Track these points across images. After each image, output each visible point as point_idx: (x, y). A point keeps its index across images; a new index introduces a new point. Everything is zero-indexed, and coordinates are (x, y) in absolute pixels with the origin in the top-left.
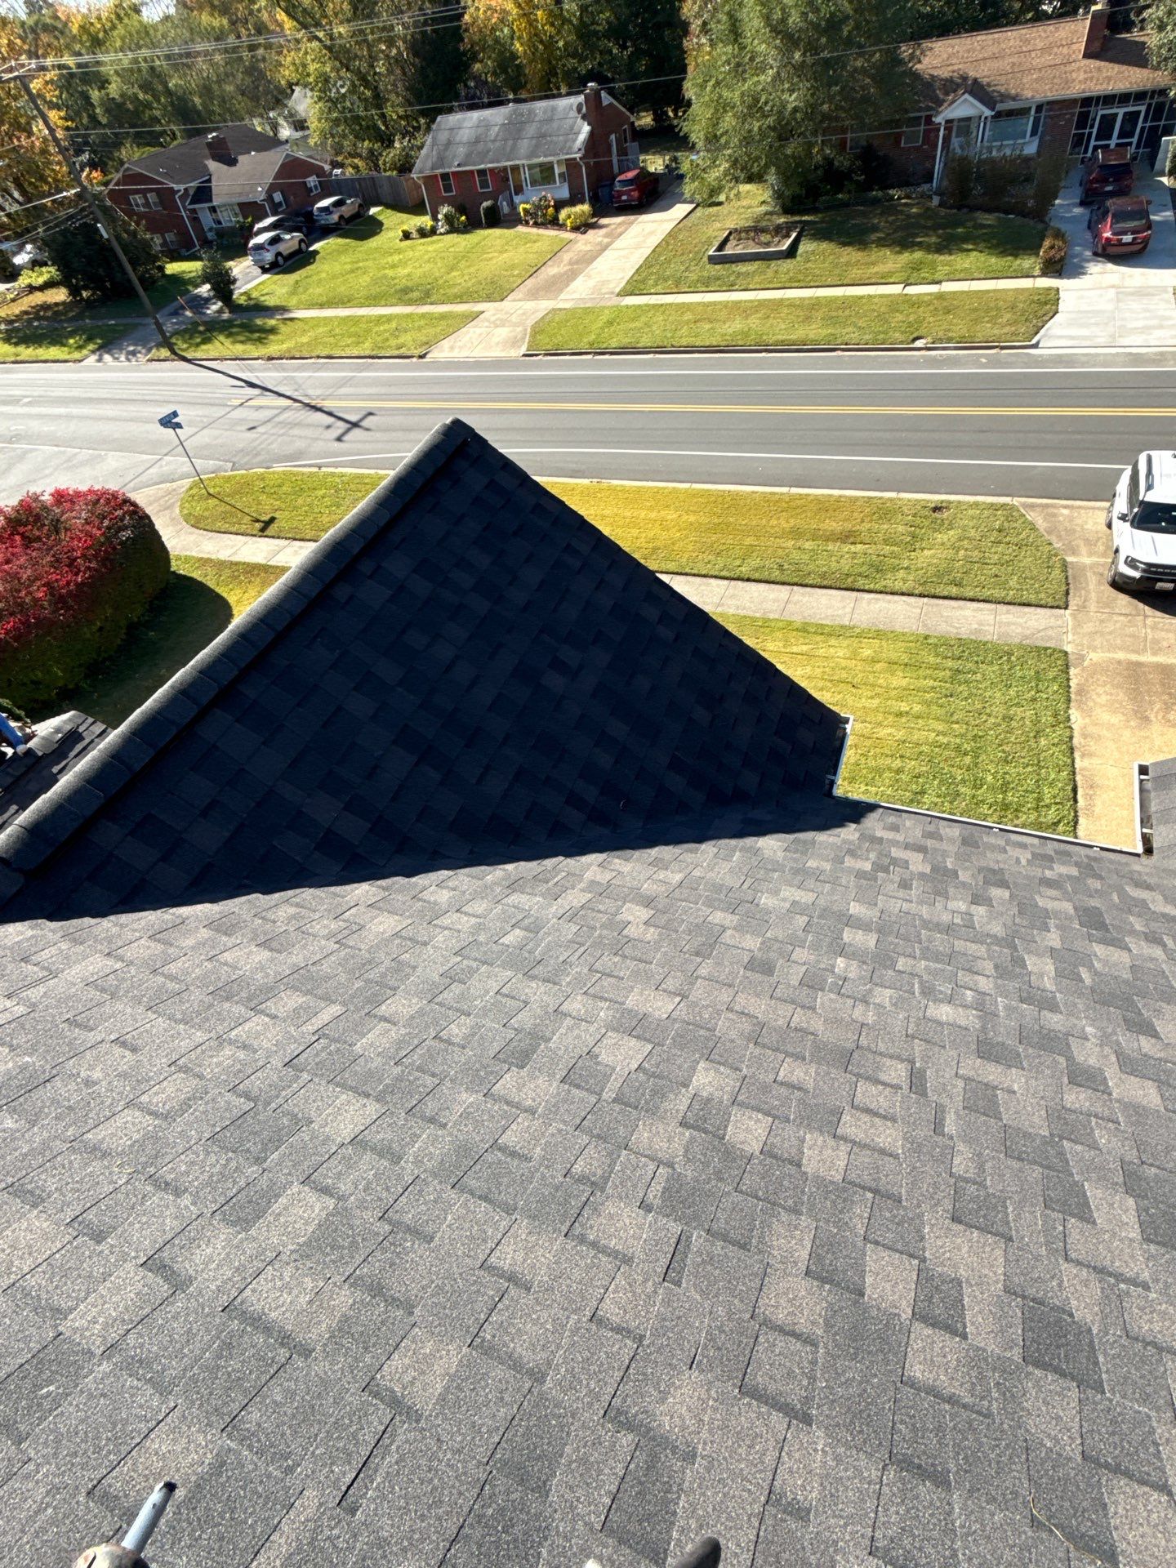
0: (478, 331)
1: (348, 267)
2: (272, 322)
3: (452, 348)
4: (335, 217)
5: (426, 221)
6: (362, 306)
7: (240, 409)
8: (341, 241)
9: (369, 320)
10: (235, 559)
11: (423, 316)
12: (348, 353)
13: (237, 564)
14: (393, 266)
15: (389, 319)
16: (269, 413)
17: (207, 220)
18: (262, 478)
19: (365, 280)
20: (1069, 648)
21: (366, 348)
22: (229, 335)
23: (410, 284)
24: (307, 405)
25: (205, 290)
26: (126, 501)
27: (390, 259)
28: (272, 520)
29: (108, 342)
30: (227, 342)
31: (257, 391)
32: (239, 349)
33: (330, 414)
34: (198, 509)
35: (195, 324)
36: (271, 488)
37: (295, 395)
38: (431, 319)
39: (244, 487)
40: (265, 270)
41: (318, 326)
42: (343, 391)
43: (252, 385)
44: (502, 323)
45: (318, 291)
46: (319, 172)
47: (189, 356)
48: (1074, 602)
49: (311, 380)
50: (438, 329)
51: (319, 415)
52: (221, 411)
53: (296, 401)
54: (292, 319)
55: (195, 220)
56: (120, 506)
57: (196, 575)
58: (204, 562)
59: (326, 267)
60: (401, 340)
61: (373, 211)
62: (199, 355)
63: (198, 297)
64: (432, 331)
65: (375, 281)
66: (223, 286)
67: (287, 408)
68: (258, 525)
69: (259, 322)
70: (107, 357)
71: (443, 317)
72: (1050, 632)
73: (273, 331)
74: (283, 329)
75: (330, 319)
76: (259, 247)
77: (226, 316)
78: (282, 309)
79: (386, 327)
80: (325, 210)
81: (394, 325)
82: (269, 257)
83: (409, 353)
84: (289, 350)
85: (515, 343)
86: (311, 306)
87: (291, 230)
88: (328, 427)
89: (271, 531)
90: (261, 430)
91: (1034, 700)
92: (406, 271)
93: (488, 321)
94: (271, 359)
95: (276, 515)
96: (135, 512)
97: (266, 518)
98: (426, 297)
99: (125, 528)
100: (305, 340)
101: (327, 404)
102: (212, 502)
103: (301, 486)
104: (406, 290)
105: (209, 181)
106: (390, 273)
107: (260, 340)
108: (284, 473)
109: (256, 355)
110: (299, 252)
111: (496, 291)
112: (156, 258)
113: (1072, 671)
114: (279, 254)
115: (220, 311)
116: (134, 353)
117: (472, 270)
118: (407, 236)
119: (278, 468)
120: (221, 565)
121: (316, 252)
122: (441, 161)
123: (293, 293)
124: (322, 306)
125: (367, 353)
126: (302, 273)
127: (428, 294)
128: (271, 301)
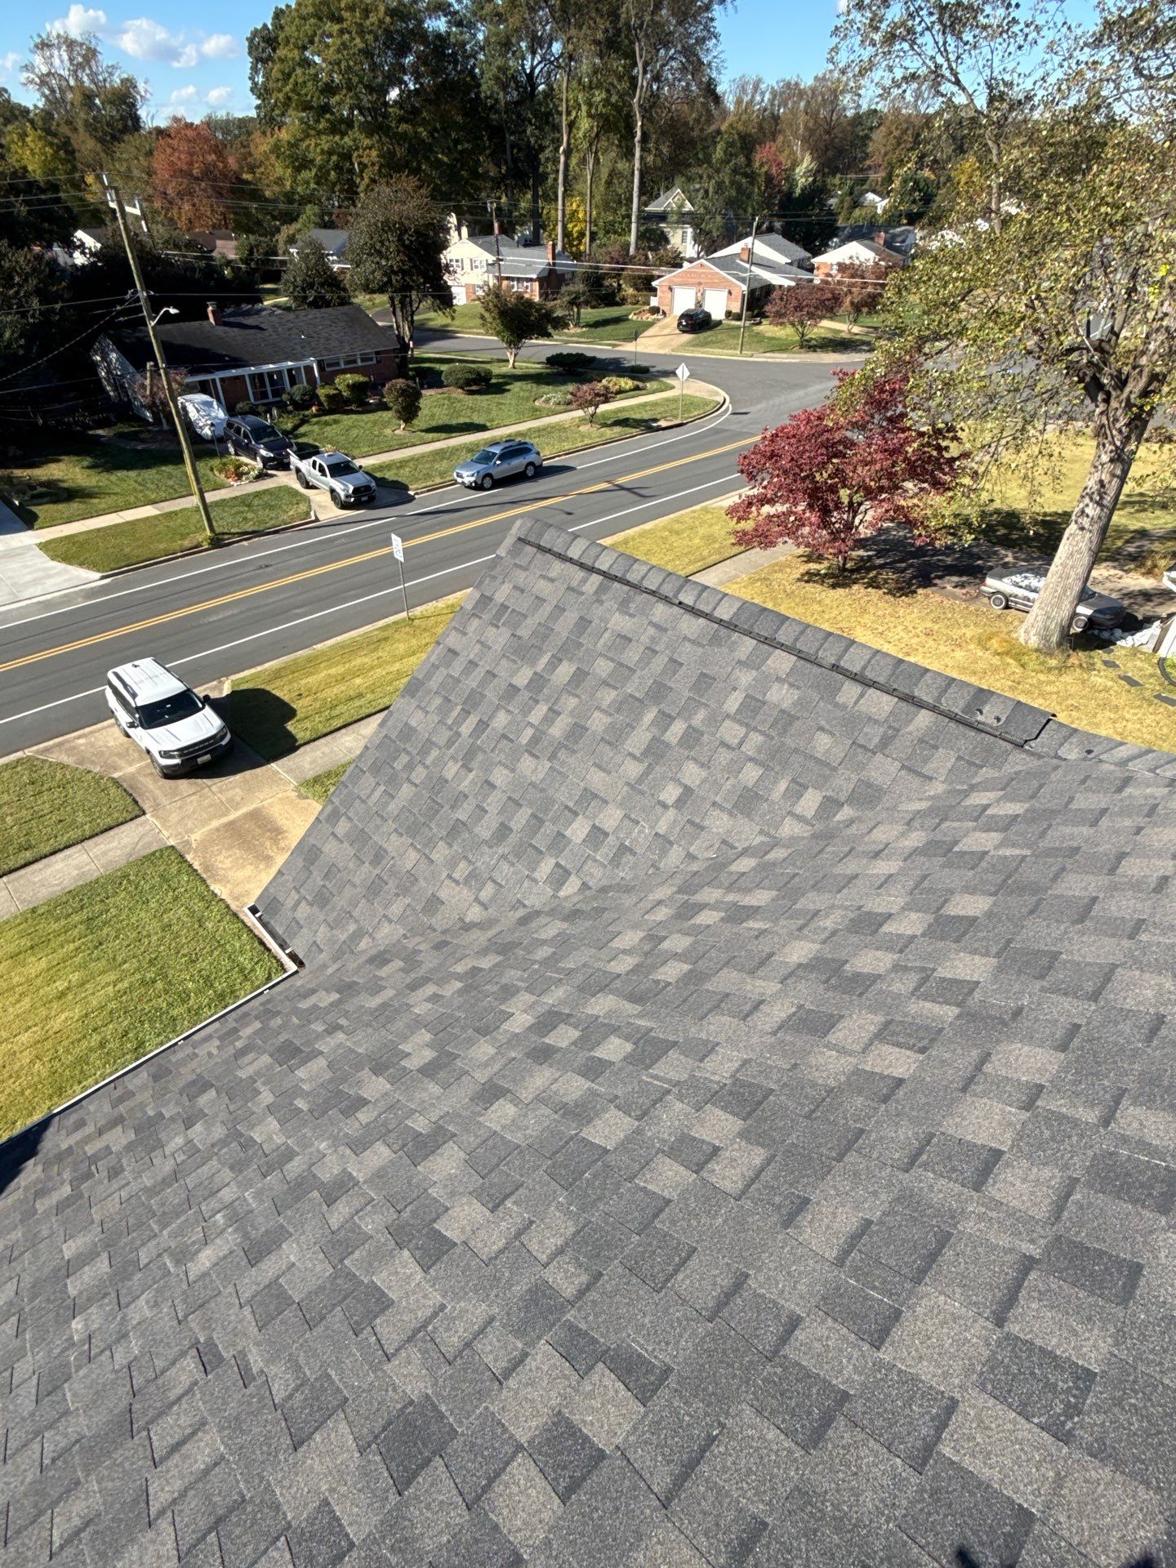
20: (172, 842)
48: (146, 806)
72: (146, 839)
91: (176, 899)
113: (189, 857)
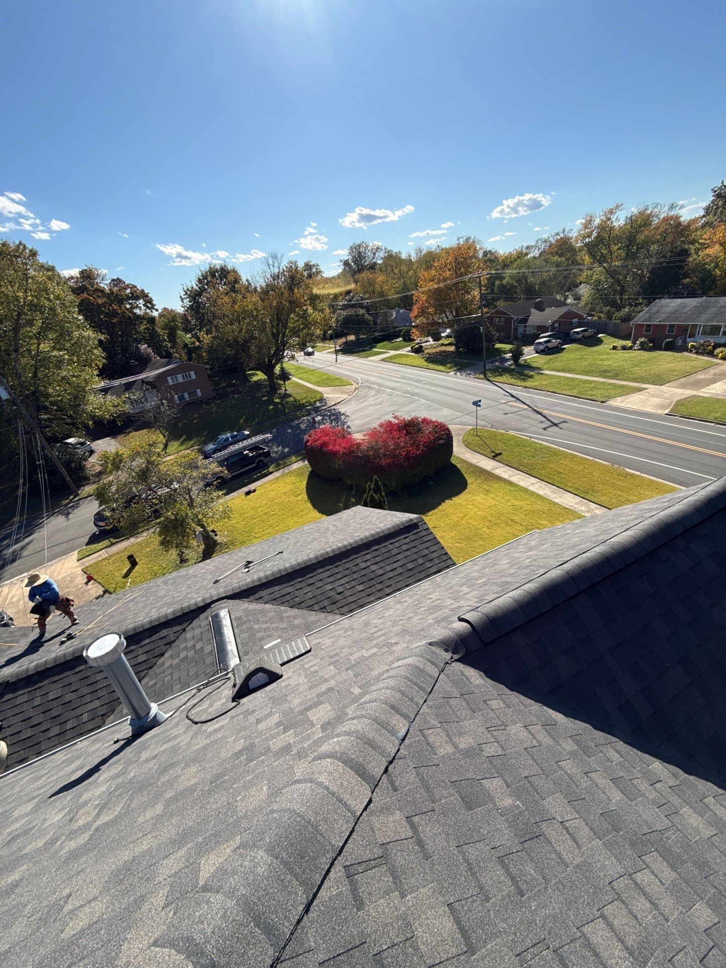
0: (641, 397)
1: (578, 357)
2: (533, 373)
3: (622, 402)
4: (580, 336)
5: (629, 343)
6: (579, 374)
7: (504, 405)
8: (579, 346)
9: (581, 381)
10: (477, 464)
11: (611, 384)
12: (564, 392)
13: (477, 467)
14: (603, 360)
15: (591, 382)
16: (516, 409)
17: (521, 330)
18: (503, 435)
19: (584, 363)
21: (575, 392)
22: (512, 375)
23: (608, 369)
24: (535, 410)
25: (509, 355)
26: (448, 429)
27: (601, 357)
28: (500, 454)
29: (461, 367)
30: (509, 378)
31: (514, 399)
32: (513, 381)
33: (545, 417)
34: (470, 439)
35: (498, 367)
36: (505, 440)
37: (531, 405)
38: (615, 386)
39: (494, 436)
40: (537, 352)
41: (553, 378)
42: (555, 408)
43: (513, 396)
44: (658, 396)
45: (559, 364)
46: (580, 317)
47: (491, 379)
49: (540, 399)
50: (617, 392)
51: (539, 416)
52: (496, 404)
53: (530, 407)
54: (542, 374)
55: (516, 329)
56: (444, 430)
57: (459, 466)
58: (464, 461)
59: (567, 355)
60: (594, 392)
61: (600, 335)
62: (495, 380)
63: (504, 358)
64: (613, 392)
65: (590, 365)
66: (517, 355)
67: (525, 409)
68: (493, 454)
69: (526, 372)
70: (458, 373)
71: (622, 386)
73: (531, 377)
74: (536, 377)
75: (561, 377)
76: (540, 343)
77: (513, 367)
78: (540, 369)
79: (588, 385)
80: (578, 333)
81: (593, 385)
82: (542, 347)
83: (596, 399)
84: (535, 386)
85: (662, 407)
86: (553, 370)
87: (556, 339)
88: (541, 422)
89: (498, 458)
90: (509, 415)
92: (609, 363)
93: (649, 393)
94: (526, 387)
95: (503, 452)
96: (448, 434)
97: (498, 452)
98: (616, 376)
99: (443, 439)
100: (545, 383)
101: (545, 412)
102: (477, 438)
103: (520, 443)
104: (605, 371)
105: (529, 316)
106: (599, 363)
107: (524, 380)
108: (513, 436)
109: (520, 384)
110: (557, 347)
111: (659, 380)
112: (494, 341)
114: (547, 347)
115: (511, 365)
116: (469, 374)
117: (648, 368)
118: (615, 348)
119: (511, 433)
120: (470, 465)
121: (565, 349)
122: (650, 319)
123: (547, 363)
124: (558, 371)
125: (574, 394)
126: (555, 356)
127: (617, 375)
128: (534, 365)
